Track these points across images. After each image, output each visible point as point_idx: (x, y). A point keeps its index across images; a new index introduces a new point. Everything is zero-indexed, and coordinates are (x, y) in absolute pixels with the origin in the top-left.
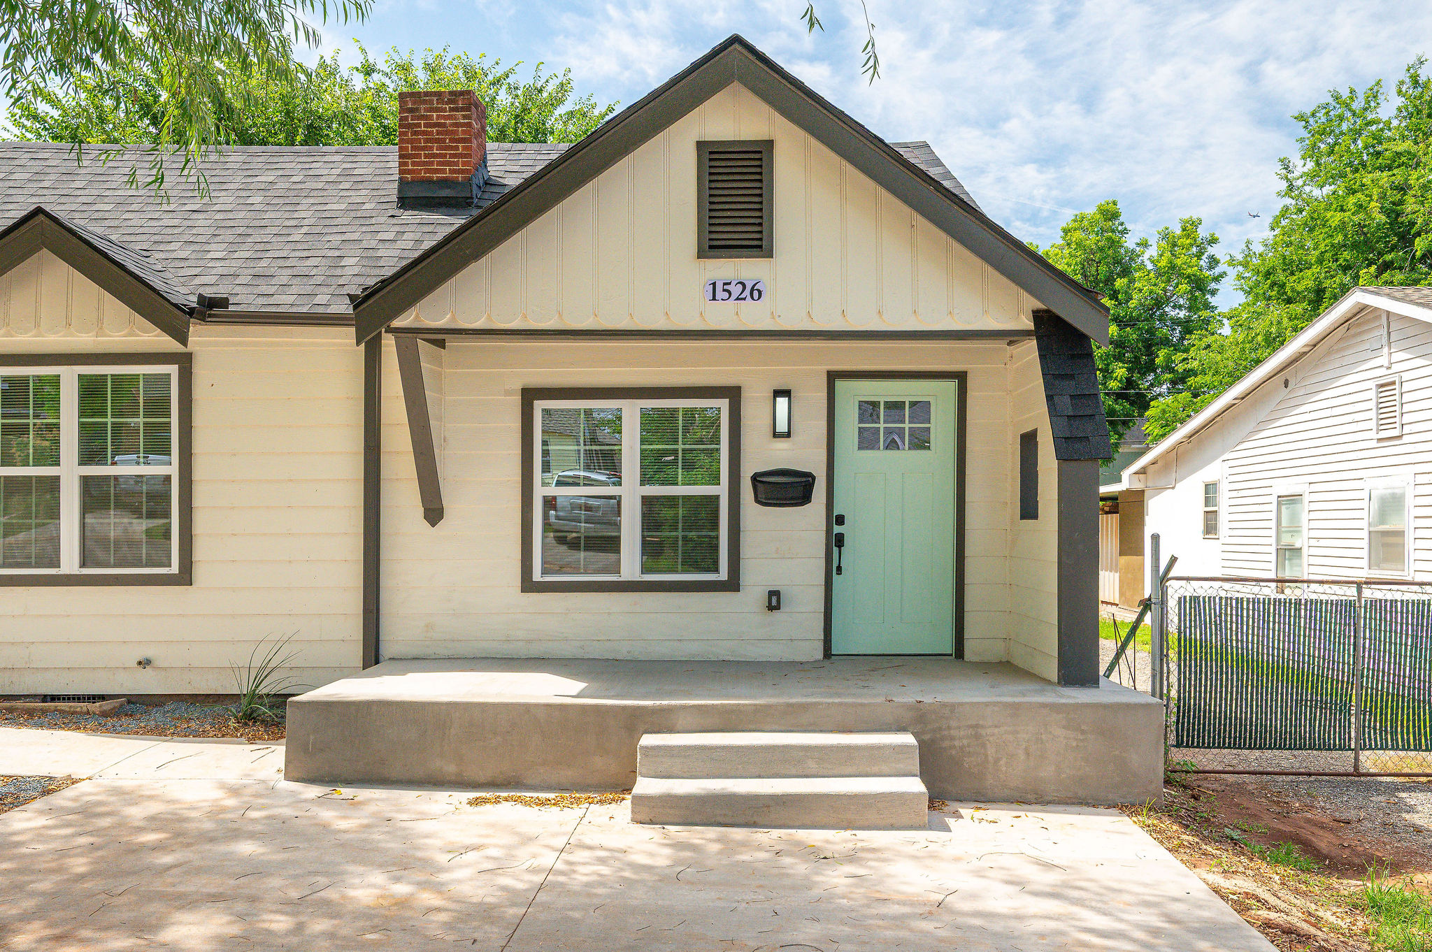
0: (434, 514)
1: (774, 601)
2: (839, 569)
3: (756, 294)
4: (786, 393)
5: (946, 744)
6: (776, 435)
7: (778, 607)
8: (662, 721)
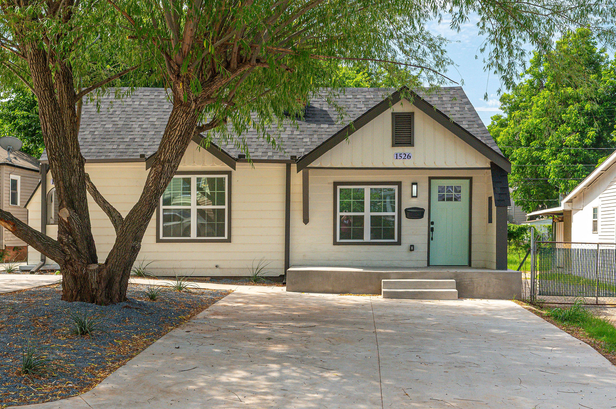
0: (306, 221)
1: (412, 248)
2: (432, 238)
3: (409, 157)
4: (416, 184)
5: (463, 283)
6: (413, 197)
7: (413, 250)
8: (387, 276)
